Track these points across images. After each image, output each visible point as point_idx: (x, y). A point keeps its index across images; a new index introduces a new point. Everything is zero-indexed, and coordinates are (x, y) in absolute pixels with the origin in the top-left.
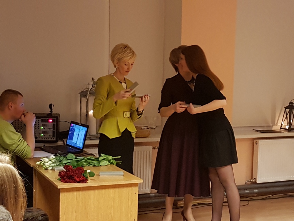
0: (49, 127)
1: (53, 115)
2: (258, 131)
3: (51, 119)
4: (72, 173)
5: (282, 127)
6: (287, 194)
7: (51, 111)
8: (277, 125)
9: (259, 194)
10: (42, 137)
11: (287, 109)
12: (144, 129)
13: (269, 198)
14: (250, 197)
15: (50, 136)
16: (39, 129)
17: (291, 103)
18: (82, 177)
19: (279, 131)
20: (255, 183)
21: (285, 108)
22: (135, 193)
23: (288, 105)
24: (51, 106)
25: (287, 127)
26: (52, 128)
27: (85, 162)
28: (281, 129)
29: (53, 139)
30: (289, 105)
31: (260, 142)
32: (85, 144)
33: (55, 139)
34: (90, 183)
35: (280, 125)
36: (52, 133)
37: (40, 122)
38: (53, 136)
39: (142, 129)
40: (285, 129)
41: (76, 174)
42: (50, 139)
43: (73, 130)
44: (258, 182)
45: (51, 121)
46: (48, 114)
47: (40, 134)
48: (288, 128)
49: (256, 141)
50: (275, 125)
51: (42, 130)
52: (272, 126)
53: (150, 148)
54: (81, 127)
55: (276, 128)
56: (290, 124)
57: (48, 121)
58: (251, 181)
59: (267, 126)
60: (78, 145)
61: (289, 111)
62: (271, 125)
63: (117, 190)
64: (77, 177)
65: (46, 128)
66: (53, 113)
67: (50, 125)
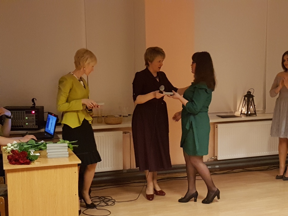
0: (32, 118)
1: (36, 108)
2: (219, 116)
3: (34, 111)
4: (17, 157)
5: (242, 113)
6: (247, 169)
7: (34, 104)
8: (238, 111)
9: (221, 169)
10: (27, 125)
11: (245, 98)
12: (117, 117)
13: (230, 172)
14: (213, 171)
15: (33, 125)
16: (24, 119)
17: (249, 92)
18: (26, 159)
20: (216, 160)
21: (244, 97)
22: (75, 172)
24: (33, 100)
26: (35, 118)
28: (241, 115)
29: (36, 127)
30: (247, 94)
31: (219, 125)
33: (37, 127)
35: (241, 111)
36: (35, 121)
37: (25, 113)
38: (36, 124)
39: (115, 117)
40: (244, 114)
41: (20, 157)
42: (34, 127)
43: (49, 119)
44: (218, 160)
45: (34, 112)
46: (32, 107)
47: (25, 123)
48: (247, 113)
49: (216, 125)
50: (237, 111)
51: (27, 120)
52: (235, 112)
53: (121, 133)
55: (238, 113)
57: (31, 113)
58: (212, 159)
59: (230, 112)
60: (51, 132)
61: (247, 99)
62: (233, 111)
65: (30, 118)
66: (36, 106)
67: (33, 116)
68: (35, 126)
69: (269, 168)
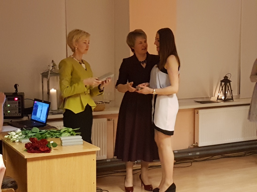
0: (15, 105)
1: (18, 94)
2: (198, 102)
3: (17, 98)
4: (37, 145)
5: (219, 98)
6: (225, 155)
7: (17, 90)
8: (214, 96)
9: (200, 156)
10: (9, 113)
12: (100, 103)
13: (209, 159)
14: (193, 159)
15: (16, 112)
16: (6, 106)
17: (226, 77)
18: (46, 147)
19: (216, 101)
20: (197, 147)
21: (221, 82)
22: (94, 160)
23: (224, 79)
24: (16, 86)
25: (223, 98)
26: (18, 105)
27: (48, 134)
28: (218, 100)
31: (200, 111)
32: (48, 118)
33: (21, 115)
34: (53, 152)
35: (217, 96)
36: (18, 110)
37: (7, 100)
38: (19, 112)
40: (221, 99)
41: (41, 145)
42: (16, 115)
43: (37, 107)
44: (199, 146)
47: (7, 111)
49: (197, 111)
51: (9, 107)
53: (105, 119)
54: (44, 104)
55: (214, 99)
56: (225, 95)
57: (14, 99)
58: (193, 145)
59: (206, 98)
60: (41, 120)
62: (210, 96)
63: (78, 158)
64: (42, 148)
65: (12, 106)
66: (18, 92)
67: (16, 103)
68: (19, 114)
69: (246, 154)
